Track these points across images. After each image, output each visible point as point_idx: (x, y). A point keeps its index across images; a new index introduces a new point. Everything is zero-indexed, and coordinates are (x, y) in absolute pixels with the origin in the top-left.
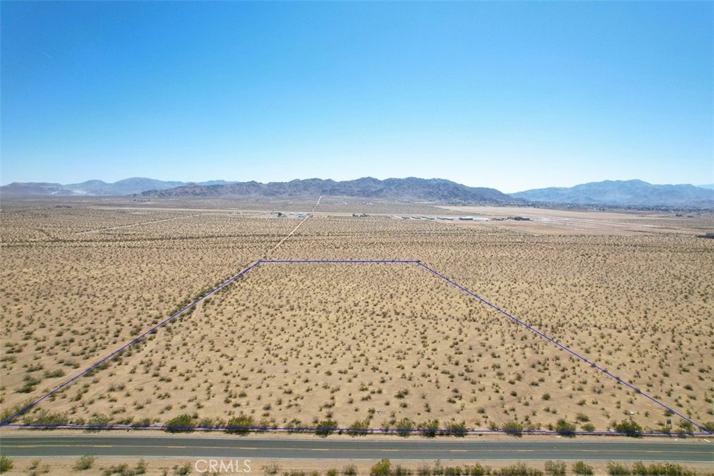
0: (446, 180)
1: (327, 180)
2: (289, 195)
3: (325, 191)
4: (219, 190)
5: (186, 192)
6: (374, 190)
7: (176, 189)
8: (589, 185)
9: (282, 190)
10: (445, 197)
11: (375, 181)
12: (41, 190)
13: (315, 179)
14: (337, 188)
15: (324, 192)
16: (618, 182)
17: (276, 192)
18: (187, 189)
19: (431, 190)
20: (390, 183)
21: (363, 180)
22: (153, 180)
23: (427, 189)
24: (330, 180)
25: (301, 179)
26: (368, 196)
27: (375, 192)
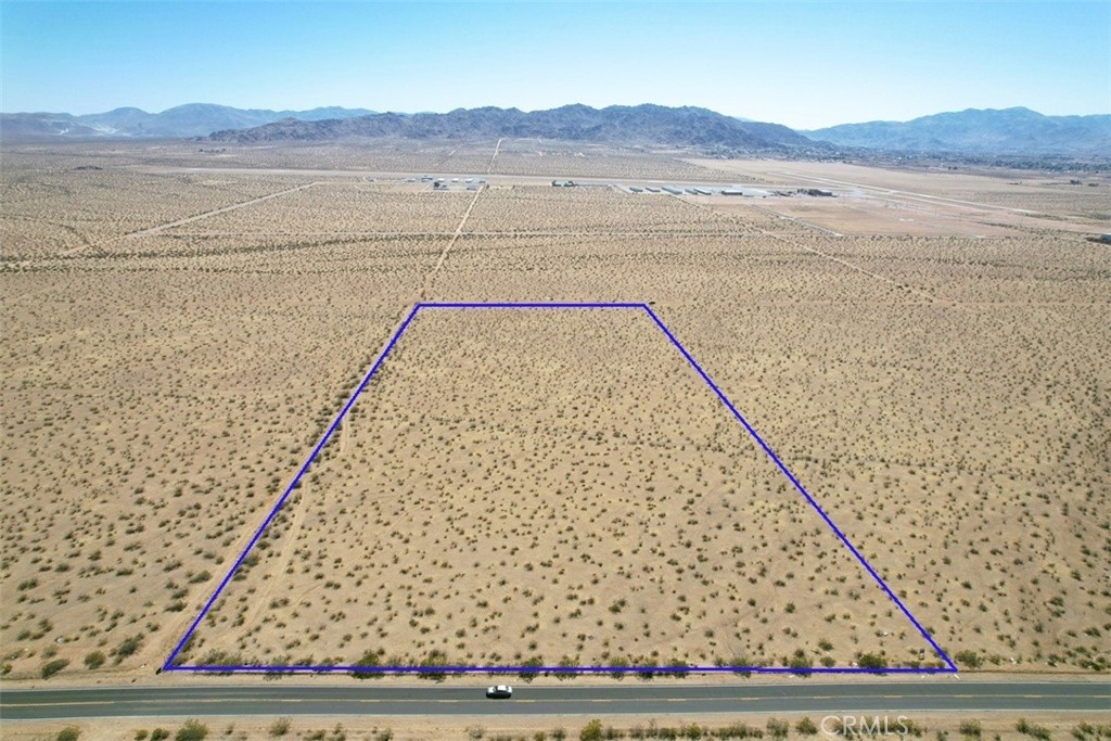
0: (704, 110)
1: (509, 110)
2: (449, 137)
3: (508, 129)
4: (335, 128)
5: (283, 133)
6: (585, 126)
7: (265, 127)
8: (939, 117)
9: (436, 128)
10: (700, 140)
11: (588, 111)
12: (42, 127)
13: (490, 109)
14: (527, 124)
15: (505, 130)
16: (989, 111)
17: (428, 131)
18: (283, 128)
19: (679, 128)
20: (613, 113)
21: (568, 109)
22: (224, 108)
23: (672, 127)
24: (514, 109)
25: (468, 108)
26: (576, 138)
27: (588, 130)
